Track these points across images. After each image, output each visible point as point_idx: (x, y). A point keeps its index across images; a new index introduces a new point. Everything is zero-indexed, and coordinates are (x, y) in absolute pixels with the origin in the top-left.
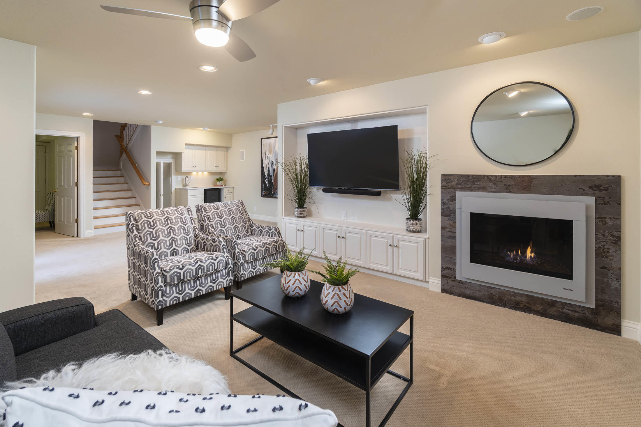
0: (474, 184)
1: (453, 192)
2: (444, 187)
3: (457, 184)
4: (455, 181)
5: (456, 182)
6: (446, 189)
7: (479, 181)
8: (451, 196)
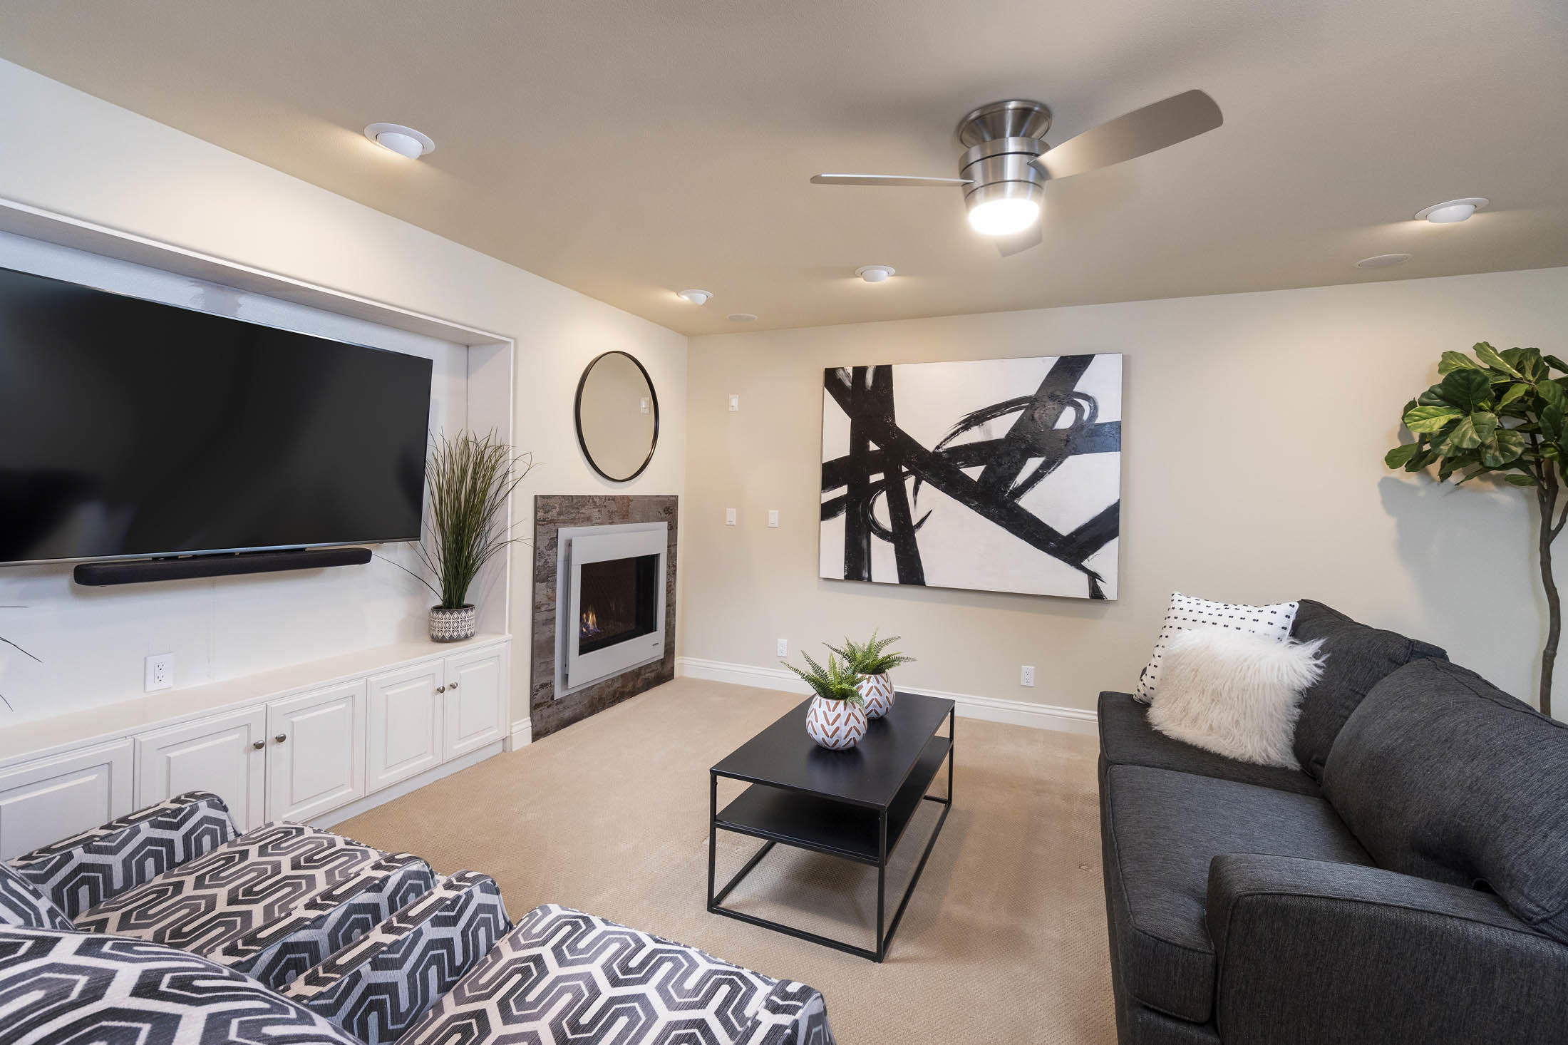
0: (579, 513)
1: (554, 529)
2: (542, 521)
3: (560, 514)
4: (555, 508)
5: (558, 510)
6: (543, 525)
7: (584, 506)
8: (551, 539)
